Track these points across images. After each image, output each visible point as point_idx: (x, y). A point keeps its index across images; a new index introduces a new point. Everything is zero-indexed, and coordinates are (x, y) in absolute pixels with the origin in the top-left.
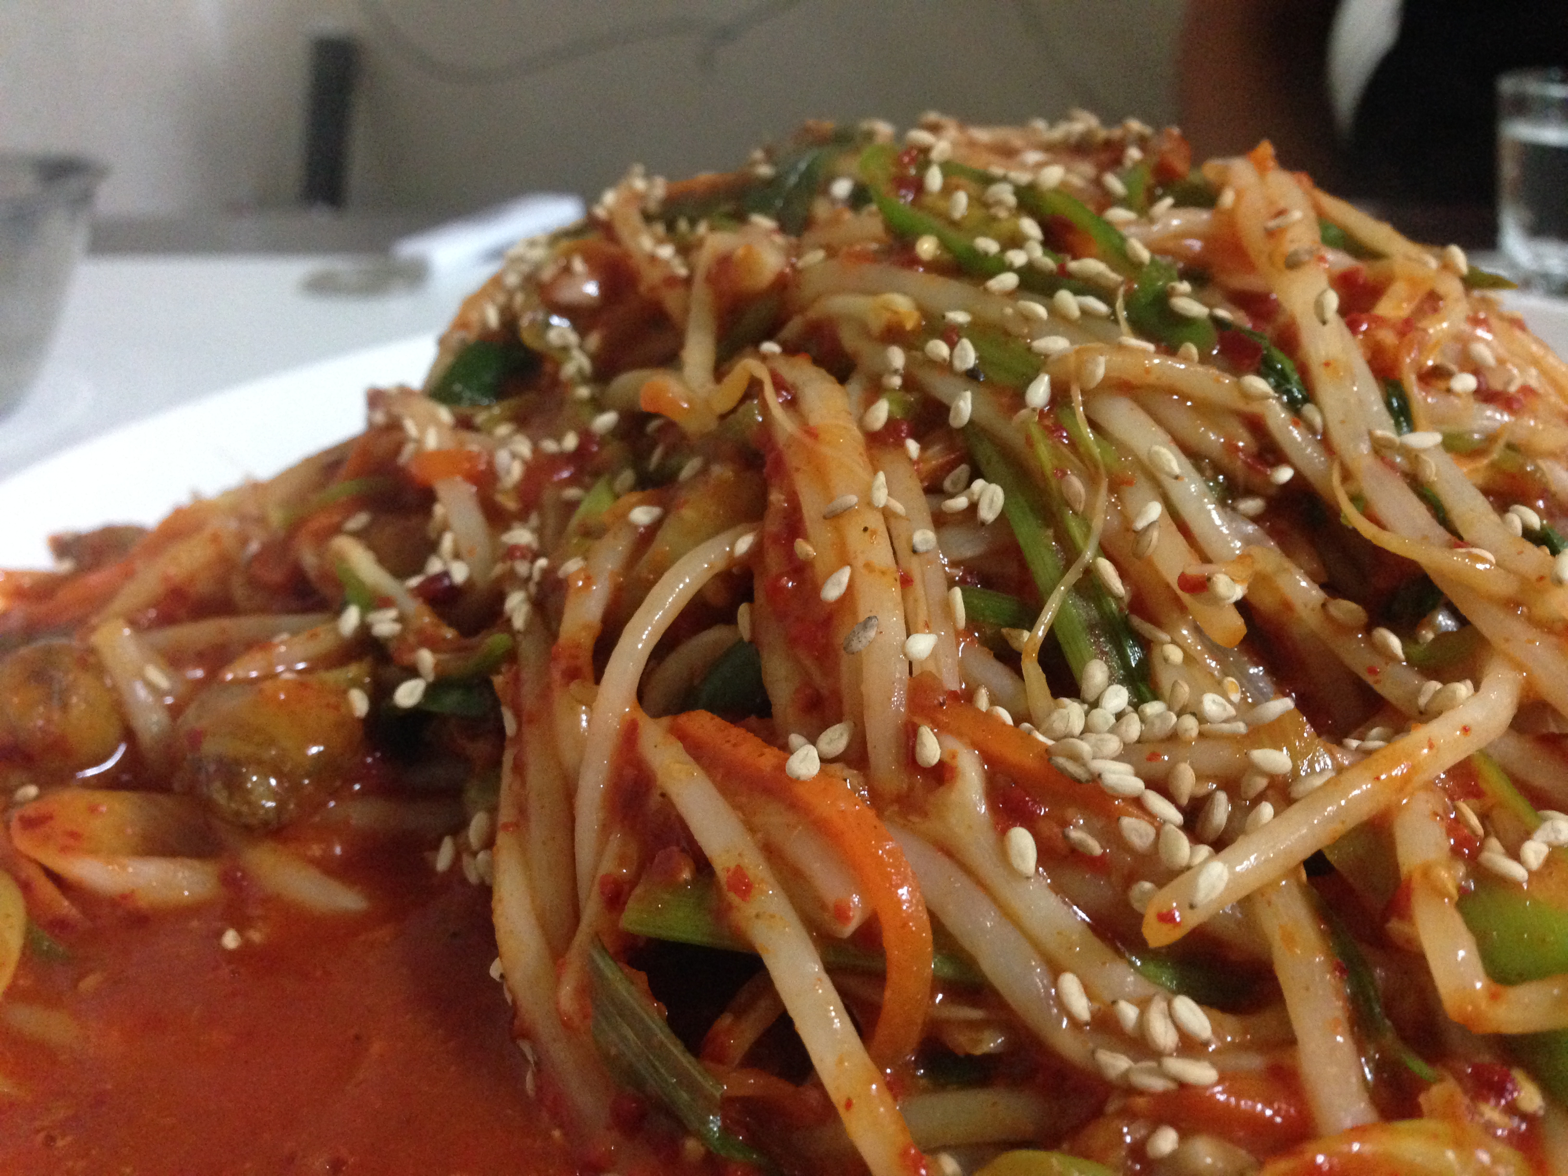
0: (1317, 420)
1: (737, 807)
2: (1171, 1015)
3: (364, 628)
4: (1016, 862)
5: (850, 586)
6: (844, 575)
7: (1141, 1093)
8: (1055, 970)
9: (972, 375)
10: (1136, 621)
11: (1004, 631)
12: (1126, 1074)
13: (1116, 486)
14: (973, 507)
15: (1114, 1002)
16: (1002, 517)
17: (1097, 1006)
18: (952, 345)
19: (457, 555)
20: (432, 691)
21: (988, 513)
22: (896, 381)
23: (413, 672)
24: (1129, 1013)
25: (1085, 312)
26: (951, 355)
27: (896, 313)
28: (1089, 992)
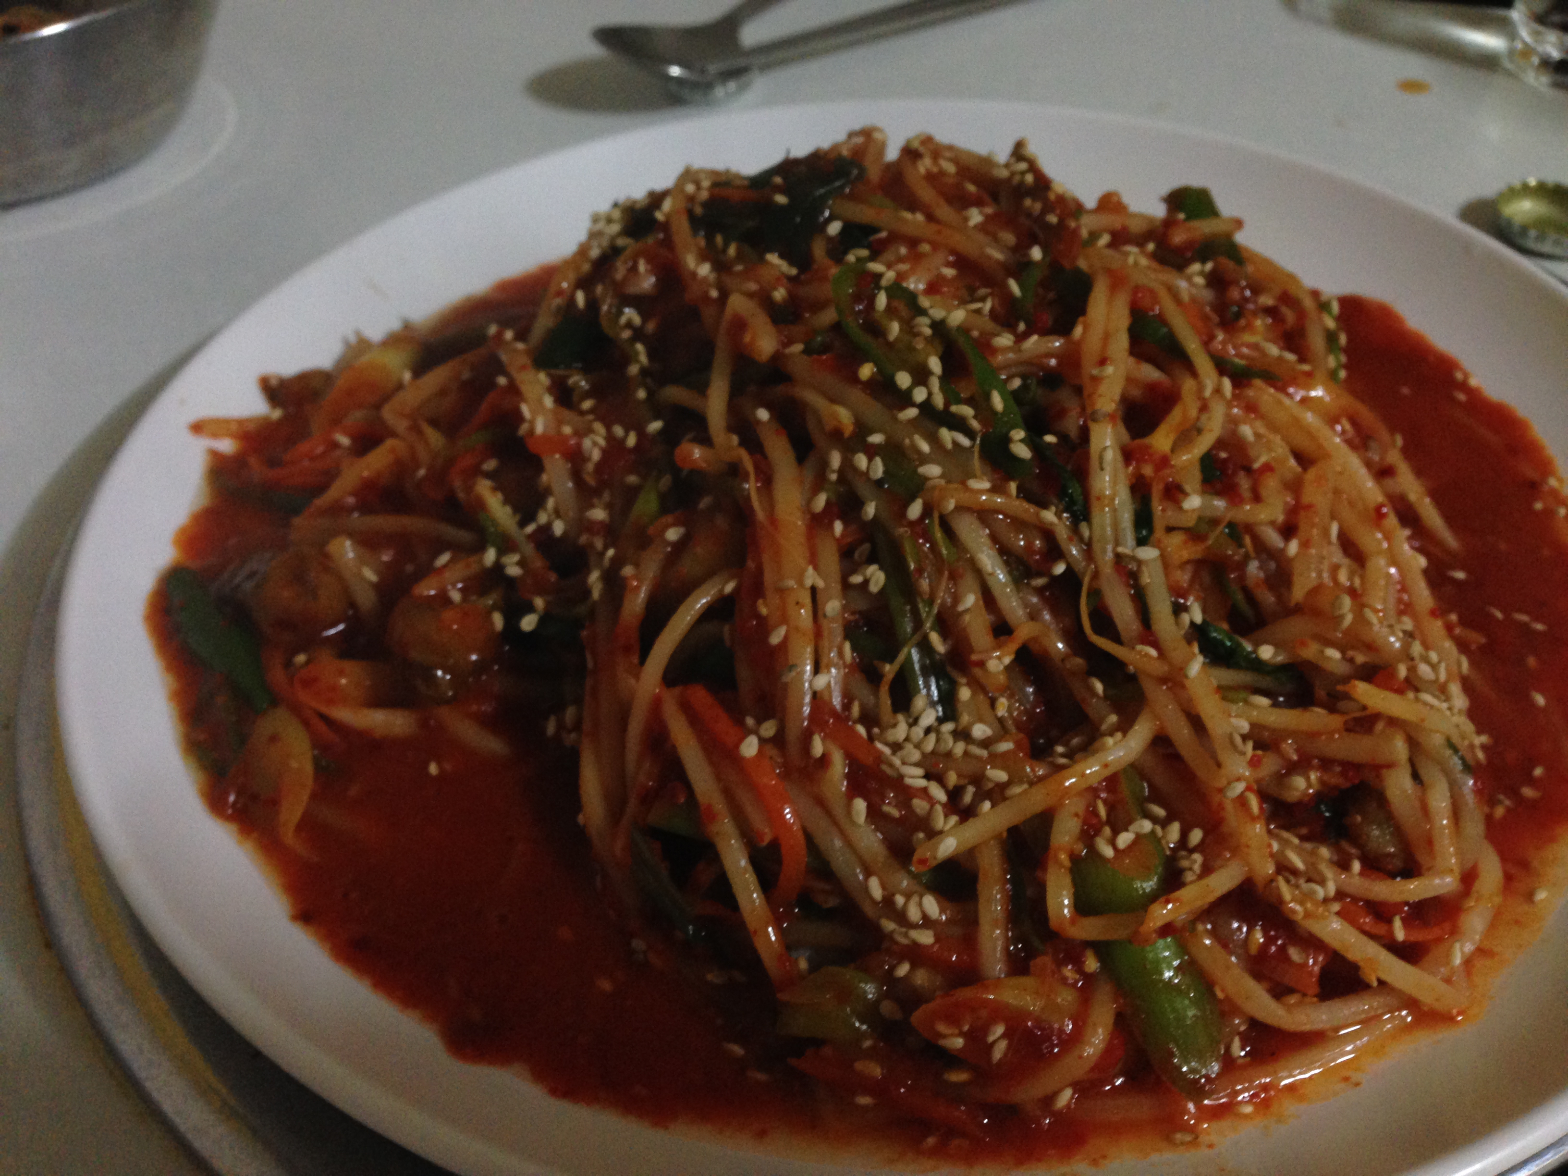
0: (1086, 533)
1: (712, 763)
2: (920, 905)
3: (498, 567)
4: (855, 818)
5: (786, 638)
6: (782, 631)
7: (897, 943)
8: (868, 873)
9: (879, 483)
10: (949, 669)
11: (876, 662)
12: (892, 932)
13: (954, 577)
14: (866, 582)
15: (893, 895)
16: (882, 591)
17: (886, 893)
18: (870, 459)
19: (557, 513)
20: (542, 622)
21: (874, 588)
22: (834, 477)
23: (530, 609)
24: (900, 900)
25: (955, 443)
26: (868, 468)
27: (840, 422)
28: (884, 887)
